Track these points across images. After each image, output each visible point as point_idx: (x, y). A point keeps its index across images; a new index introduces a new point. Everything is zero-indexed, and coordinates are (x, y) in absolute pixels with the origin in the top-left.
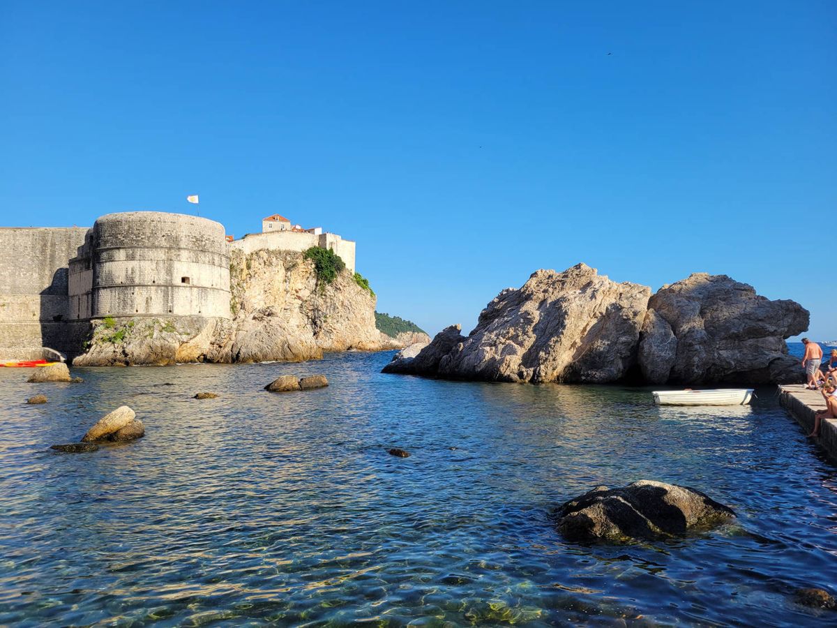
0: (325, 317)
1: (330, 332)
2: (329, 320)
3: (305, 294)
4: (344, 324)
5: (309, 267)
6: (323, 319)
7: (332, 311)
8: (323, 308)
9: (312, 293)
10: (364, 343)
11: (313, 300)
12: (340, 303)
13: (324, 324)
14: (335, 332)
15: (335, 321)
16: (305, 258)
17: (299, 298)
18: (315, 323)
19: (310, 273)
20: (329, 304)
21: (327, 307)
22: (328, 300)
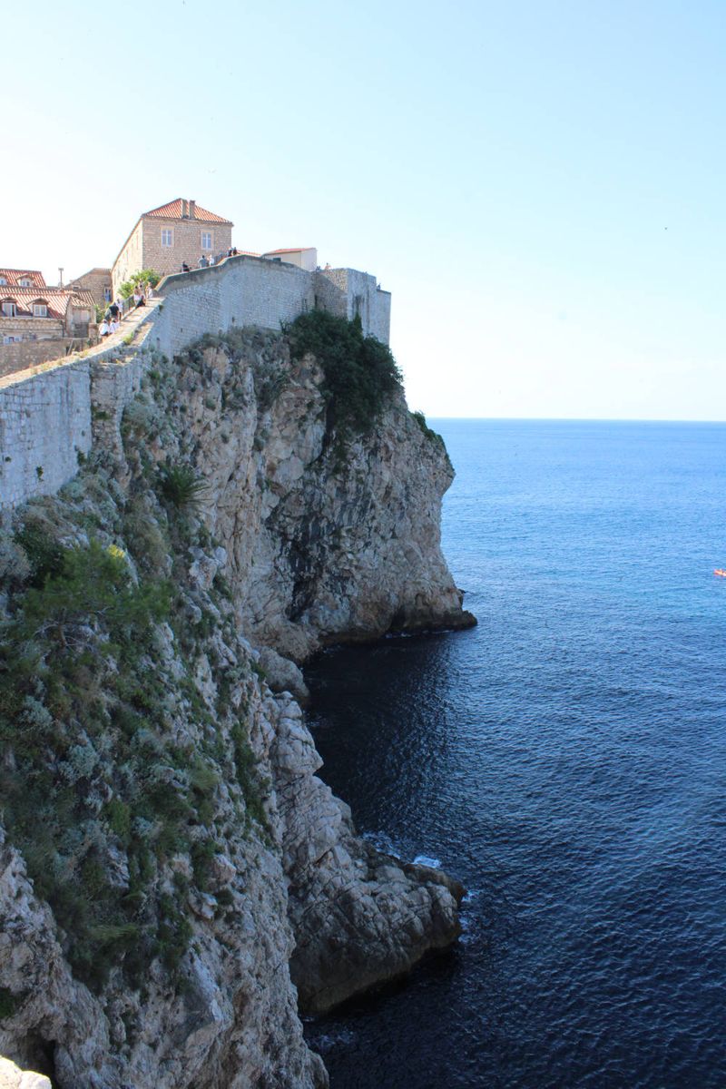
0: (337, 534)
1: (343, 578)
2: (346, 544)
3: (292, 473)
4: (383, 548)
5: (308, 382)
6: (328, 539)
7: (355, 517)
8: (334, 513)
9: (308, 468)
10: (429, 598)
11: (309, 489)
12: (382, 492)
13: (331, 557)
14: (358, 577)
15: (362, 544)
16: (297, 354)
17: (274, 487)
18: (304, 554)
19: (310, 405)
20: (350, 498)
21: (344, 506)
22: (352, 486)
